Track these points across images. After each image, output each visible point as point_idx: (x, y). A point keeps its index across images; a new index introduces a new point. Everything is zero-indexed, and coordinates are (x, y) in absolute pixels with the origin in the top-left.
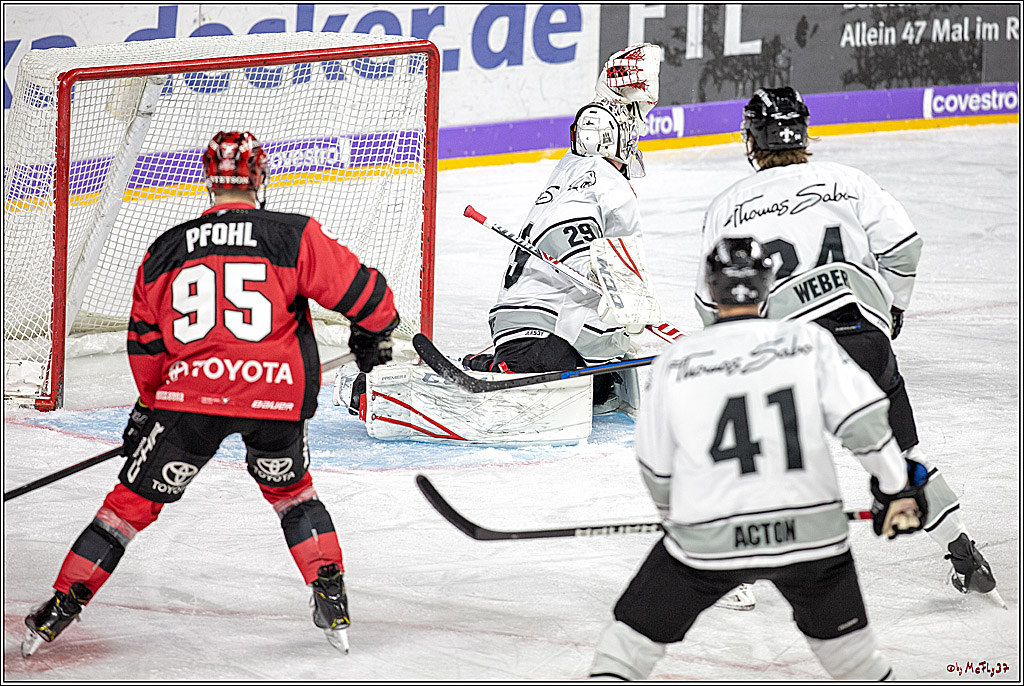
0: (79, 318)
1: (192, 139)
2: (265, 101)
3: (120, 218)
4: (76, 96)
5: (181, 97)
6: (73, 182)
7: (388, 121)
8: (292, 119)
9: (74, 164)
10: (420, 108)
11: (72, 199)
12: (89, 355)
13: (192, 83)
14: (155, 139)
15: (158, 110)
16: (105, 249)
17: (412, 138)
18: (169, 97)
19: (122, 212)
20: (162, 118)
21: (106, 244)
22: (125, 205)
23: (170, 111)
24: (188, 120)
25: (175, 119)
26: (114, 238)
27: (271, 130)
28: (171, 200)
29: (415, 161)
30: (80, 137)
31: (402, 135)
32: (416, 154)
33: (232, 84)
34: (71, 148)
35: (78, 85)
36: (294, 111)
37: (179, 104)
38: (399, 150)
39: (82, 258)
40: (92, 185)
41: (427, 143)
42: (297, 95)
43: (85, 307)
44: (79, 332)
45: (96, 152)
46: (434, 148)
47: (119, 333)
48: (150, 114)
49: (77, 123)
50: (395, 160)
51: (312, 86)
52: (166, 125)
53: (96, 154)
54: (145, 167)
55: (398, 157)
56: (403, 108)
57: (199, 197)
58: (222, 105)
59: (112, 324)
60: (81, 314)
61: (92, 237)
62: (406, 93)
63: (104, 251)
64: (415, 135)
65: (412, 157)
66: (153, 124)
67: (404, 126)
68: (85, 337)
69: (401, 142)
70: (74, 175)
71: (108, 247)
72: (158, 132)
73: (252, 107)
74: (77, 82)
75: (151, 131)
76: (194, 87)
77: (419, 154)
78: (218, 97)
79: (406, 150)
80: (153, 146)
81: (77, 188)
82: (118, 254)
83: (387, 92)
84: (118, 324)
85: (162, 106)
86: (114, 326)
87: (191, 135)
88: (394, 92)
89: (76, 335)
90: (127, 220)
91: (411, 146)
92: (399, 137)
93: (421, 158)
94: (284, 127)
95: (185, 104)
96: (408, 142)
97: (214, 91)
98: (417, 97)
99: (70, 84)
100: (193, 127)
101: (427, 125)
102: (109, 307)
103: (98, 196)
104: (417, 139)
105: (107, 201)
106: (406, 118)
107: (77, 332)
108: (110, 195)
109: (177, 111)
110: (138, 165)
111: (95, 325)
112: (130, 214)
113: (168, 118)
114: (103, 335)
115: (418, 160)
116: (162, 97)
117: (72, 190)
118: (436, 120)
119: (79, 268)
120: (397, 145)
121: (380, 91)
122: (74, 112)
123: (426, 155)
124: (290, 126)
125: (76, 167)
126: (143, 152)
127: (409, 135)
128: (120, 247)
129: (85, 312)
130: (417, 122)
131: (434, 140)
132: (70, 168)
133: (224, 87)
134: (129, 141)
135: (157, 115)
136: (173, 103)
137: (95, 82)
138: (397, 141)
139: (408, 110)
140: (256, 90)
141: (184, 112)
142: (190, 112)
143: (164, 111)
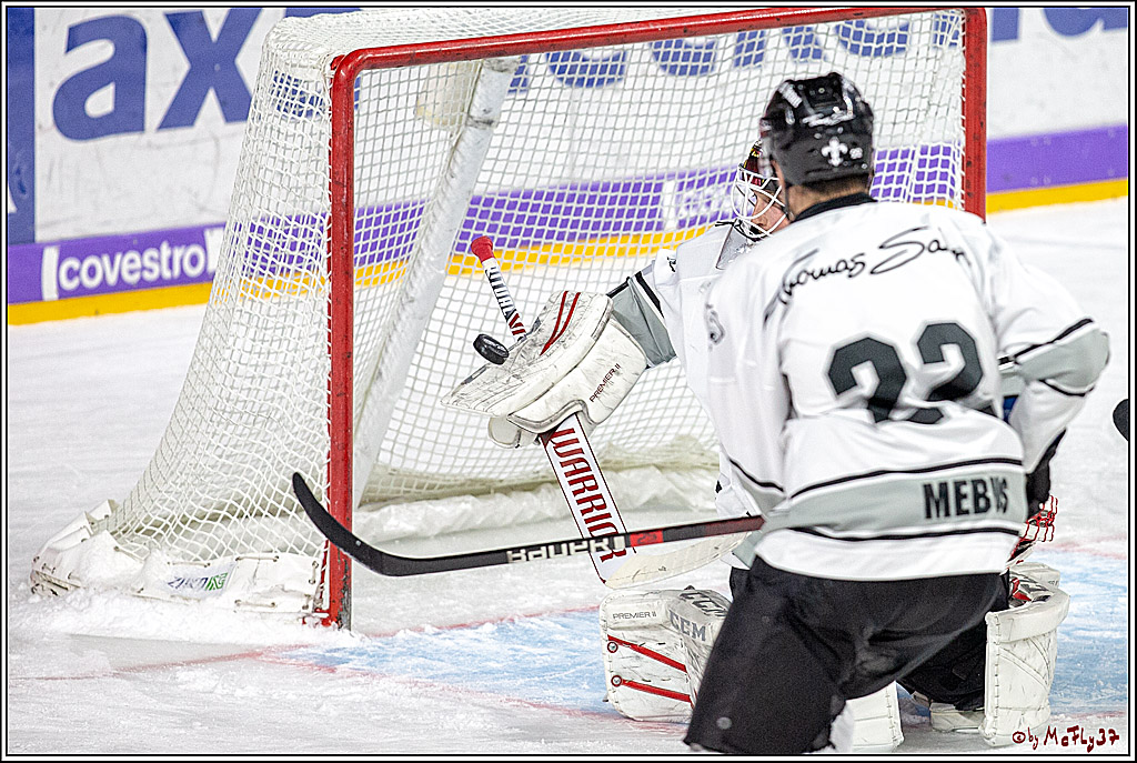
0: (374, 478)
1: (564, 166)
2: (688, 97)
3: (441, 303)
4: (364, 95)
5: (544, 94)
6: (361, 243)
7: (899, 129)
8: (734, 126)
9: (361, 213)
10: (953, 103)
11: (360, 272)
12: (393, 541)
13: (562, 70)
14: (500, 166)
15: (504, 117)
16: (417, 357)
17: (941, 157)
18: (523, 96)
19: (445, 292)
20: (511, 130)
21: (419, 349)
22: (450, 281)
23: (526, 118)
24: (556, 133)
25: (534, 131)
26: (432, 338)
27: (699, 146)
28: (528, 272)
29: (947, 196)
30: (372, 165)
31: (924, 152)
32: (948, 183)
33: (631, 70)
34: (356, 185)
35: (365, 77)
36: (736, 113)
37: (541, 107)
38: (920, 176)
39: (378, 375)
40: (394, 248)
41: (967, 164)
42: (742, 86)
43: (384, 457)
44: (375, 501)
45: (401, 190)
46: (980, 174)
47: (444, 501)
48: (489, 123)
49: (365, 141)
50: (913, 195)
51: (767, 70)
52: (519, 143)
53: (400, 194)
54: (484, 214)
55: (918, 189)
56: (925, 105)
57: (578, 265)
58: (614, 108)
59: (431, 487)
60: (378, 470)
61: (394, 338)
62: (929, 80)
63: (416, 361)
64: (947, 151)
65: (942, 189)
66: (496, 141)
67: (926, 136)
68: (385, 510)
69: (922, 163)
70: (363, 230)
71: (422, 354)
72: (504, 154)
73: (664, 110)
74: (364, 72)
75: (492, 153)
76: (566, 76)
77: (953, 183)
78: (607, 92)
79: (932, 176)
80: (496, 178)
81: (368, 253)
82: (439, 366)
83: (896, 78)
84: (441, 487)
85: (510, 109)
86: (435, 491)
87: (561, 159)
88: (908, 78)
89: (369, 506)
90: (455, 306)
91: (939, 169)
92: (918, 156)
93: (958, 189)
94: (720, 141)
95: (552, 107)
96: (934, 163)
97: (601, 82)
98: (948, 86)
99: (352, 74)
100: (565, 146)
101: (967, 133)
102: (425, 457)
103: (405, 265)
104: (950, 158)
105: (419, 274)
106: (930, 122)
107: (372, 501)
108: (424, 264)
109: (537, 118)
110: (472, 212)
111: (403, 488)
112: (458, 295)
113: (523, 130)
114: (415, 506)
115: (952, 193)
116: (512, 96)
117: (359, 256)
118: (982, 125)
119: (374, 390)
120: (916, 168)
121: (885, 77)
122: (359, 122)
123: (966, 184)
124: (731, 139)
125: (365, 217)
126: (479, 190)
127: (935, 151)
128: (442, 354)
129: (386, 467)
130: (950, 131)
131: (979, 157)
132: (356, 219)
133: (616, 76)
134: (456, 170)
135: (501, 127)
136: (529, 106)
137: (395, 72)
138: (915, 163)
139: (934, 108)
140: (671, 79)
141: (549, 119)
142: (560, 120)
143: (515, 118)
